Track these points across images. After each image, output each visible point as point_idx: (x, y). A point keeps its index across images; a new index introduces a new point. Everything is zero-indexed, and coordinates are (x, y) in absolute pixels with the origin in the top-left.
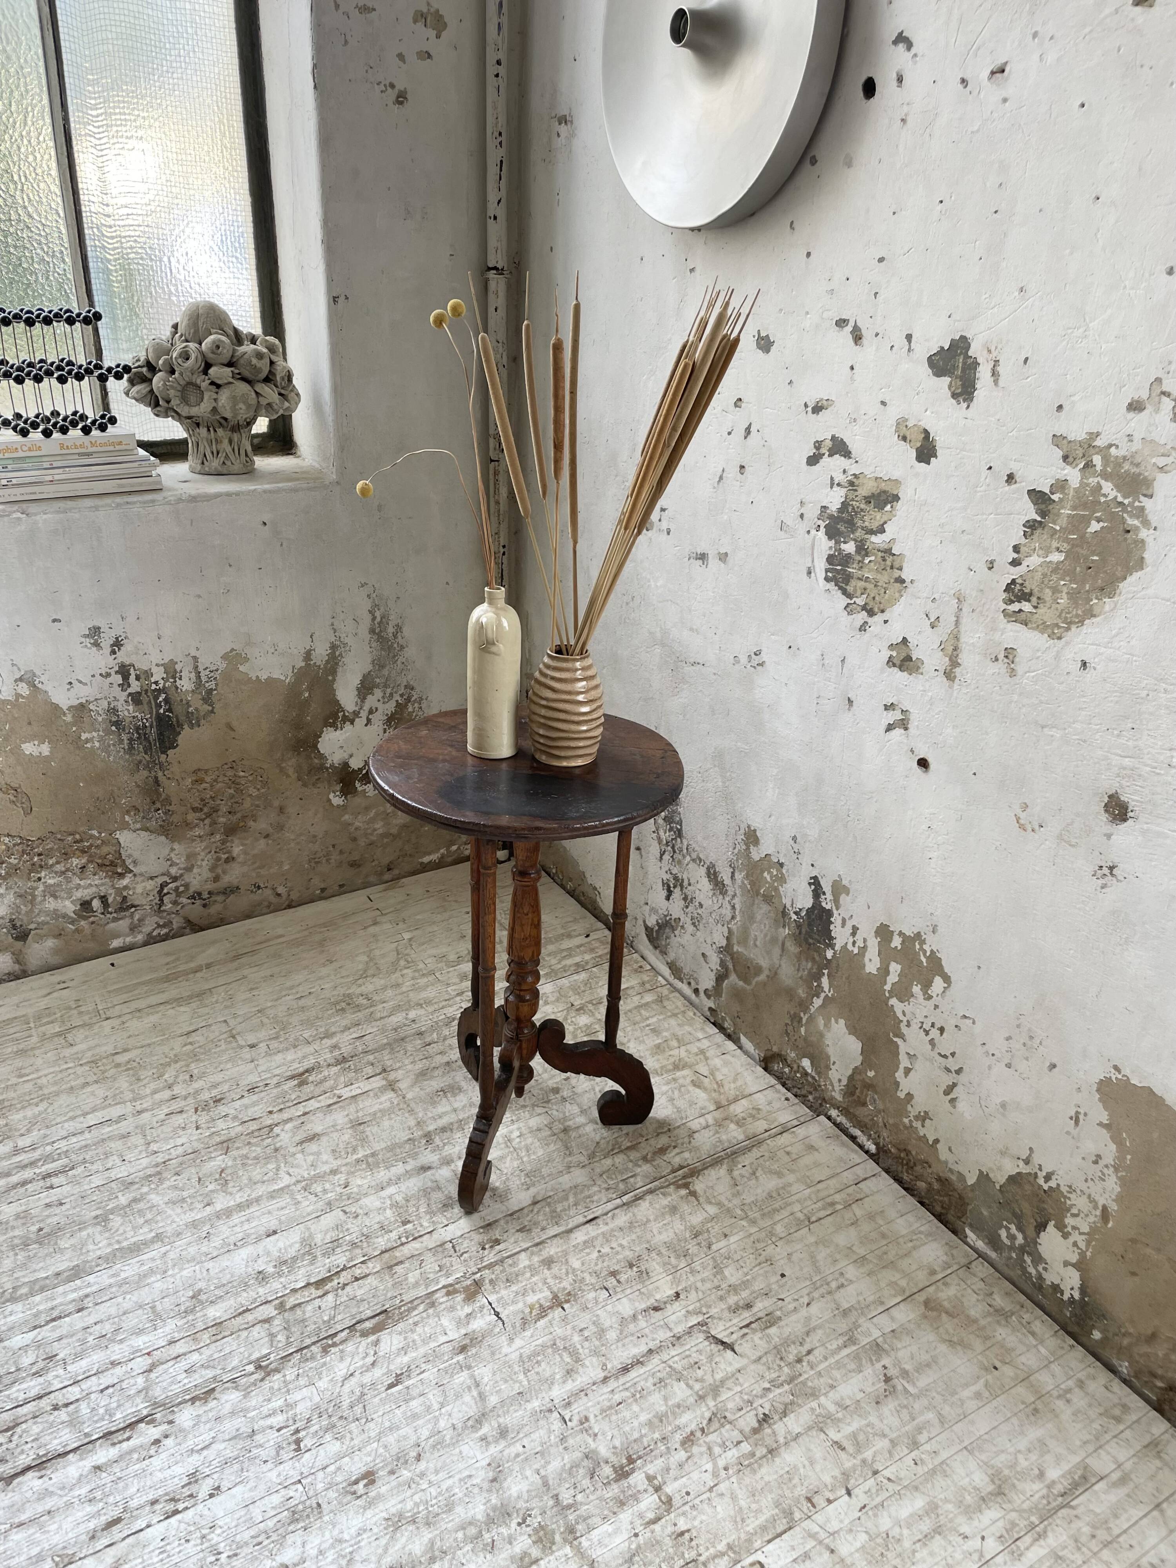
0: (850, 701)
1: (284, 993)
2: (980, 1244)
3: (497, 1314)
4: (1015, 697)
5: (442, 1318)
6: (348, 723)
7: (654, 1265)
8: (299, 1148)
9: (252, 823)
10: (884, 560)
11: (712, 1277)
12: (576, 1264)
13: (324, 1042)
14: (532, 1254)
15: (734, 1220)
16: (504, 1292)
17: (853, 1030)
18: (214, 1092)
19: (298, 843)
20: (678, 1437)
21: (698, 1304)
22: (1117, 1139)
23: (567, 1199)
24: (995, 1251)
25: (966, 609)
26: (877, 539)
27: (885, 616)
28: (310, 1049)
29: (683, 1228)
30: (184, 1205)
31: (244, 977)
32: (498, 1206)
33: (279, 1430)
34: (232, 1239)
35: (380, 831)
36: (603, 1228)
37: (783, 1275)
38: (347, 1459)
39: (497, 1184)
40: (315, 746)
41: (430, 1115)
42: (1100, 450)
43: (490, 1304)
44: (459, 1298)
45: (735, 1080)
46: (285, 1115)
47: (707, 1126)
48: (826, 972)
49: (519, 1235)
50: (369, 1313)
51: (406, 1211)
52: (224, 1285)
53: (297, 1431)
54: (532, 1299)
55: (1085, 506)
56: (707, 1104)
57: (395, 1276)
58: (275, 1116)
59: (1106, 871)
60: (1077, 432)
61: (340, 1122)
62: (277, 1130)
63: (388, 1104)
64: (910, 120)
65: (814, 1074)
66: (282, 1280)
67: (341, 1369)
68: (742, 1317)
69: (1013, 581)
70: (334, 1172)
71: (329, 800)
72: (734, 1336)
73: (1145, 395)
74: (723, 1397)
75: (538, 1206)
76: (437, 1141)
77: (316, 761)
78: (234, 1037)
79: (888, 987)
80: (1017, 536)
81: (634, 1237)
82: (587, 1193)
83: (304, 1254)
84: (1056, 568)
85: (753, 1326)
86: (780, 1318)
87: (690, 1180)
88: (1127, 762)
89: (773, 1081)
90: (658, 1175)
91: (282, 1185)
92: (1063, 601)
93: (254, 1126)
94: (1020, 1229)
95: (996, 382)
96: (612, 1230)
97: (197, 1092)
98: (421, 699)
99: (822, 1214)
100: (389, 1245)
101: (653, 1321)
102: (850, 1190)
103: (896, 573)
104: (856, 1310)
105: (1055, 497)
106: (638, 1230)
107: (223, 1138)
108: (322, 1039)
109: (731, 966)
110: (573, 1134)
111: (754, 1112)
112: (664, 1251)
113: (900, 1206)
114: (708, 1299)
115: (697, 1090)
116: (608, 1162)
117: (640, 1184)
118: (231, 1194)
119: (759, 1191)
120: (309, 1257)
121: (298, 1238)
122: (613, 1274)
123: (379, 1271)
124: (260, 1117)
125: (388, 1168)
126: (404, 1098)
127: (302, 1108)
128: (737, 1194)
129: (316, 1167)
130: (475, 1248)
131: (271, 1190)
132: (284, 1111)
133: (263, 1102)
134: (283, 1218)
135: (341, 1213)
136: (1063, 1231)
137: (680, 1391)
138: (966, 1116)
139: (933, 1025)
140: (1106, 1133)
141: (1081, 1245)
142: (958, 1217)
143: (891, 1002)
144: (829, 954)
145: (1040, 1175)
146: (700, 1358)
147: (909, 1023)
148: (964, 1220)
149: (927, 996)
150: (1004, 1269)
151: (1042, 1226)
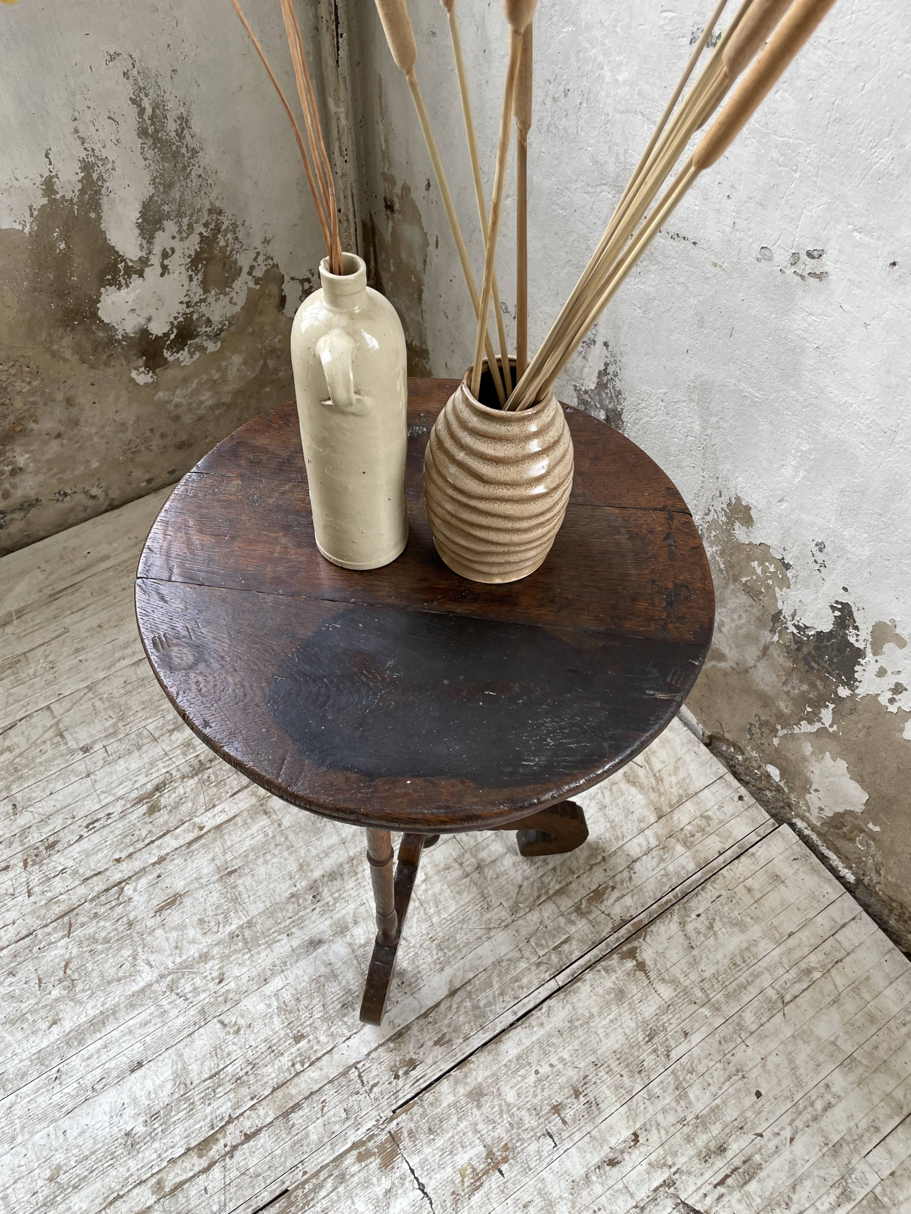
1: (118, 655)
3: (422, 1187)
5: (356, 1200)
6: (135, 276)
7: (605, 1090)
8: (158, 919)
9: (33, 425)
11: (673, 1104)
12: (510, 1096)
13: (174, 737)
14: (457, 1082)
15: (694, 1007)
16: (427, 1150)
17: (856, 775)
18: (46, 831)
19: (103, 437)
21: (661, 1151)
23: (491, 985)
28: (156, 751)
29: (633, 1025)
30: (25, 1025)
31: (66, 630)
32: (408, 1000)
34: (89, 1080)
35: (210, 402)
36: (540, 1033)
37: (758, 1094)
39: (405, 965)
40: (94, 315)
41: (314, 852)
43: (412, 1171)
44: (375, 1163)
45: (676, 769)
46: (136, 864)
47: (650, 850)
48: (831, 705)
49: (439, 1051)
50: (267, 1197)
51: (298, 1018)
54: (462, 1158)
56: (646, 812)
57: (294, 1133)
58: (124, 866)
61: (205, 871)
62: (128, 890)
63: (260, 837)
65: (782, 784)
66: (156, 1145)
68: (716, 1168)
70: (204, 957)
71: (132, 380)
72: (709, 1200)
75: (457, 998)
76: (326, 895)
77: (101, 334)
78: (61, 735)
81: (576, 1044)
82: (514, 973)
83: (178, 1100)
85: (729, 1181)
86: (759, 1167)
87: (636, 944)
89: (723, 770)
90: (597, 938)
91: (142, 984)
93: (99, 885)
96: (550, 1036)
97: (25, 830)
98: (235, 226)
99: (798, 988)
100: (282, 1078)
101: (610, 1182)
102: (827, 946)
104: (848, 1144)
106: (580, 1032)
107: (63, 907)
108: (171, 732)
110: (489, 873)
111: (703, 823)
112: (614, 1065)
113: (887, 967)
114: (672, 1141)
115: (633, 790)
116: (534, 917)
117: (577, 954)
118: (81, 1003)
119: (720, 956)
120: (186, 1105)
121: (170, 1072)
122: (557, 1109)
123: (272, 1122)
124: (107, 869)
125: (269, 945)
126: (280, 825)
127: (155, 851)
128: (694, 963)
129: (181, 949)
130: (386, 1077)
131: (130, 993)
132: (134, 856)
133: (107, 843)
134: (148, 1039)
135: (219, 1026)
144: (843, 692)
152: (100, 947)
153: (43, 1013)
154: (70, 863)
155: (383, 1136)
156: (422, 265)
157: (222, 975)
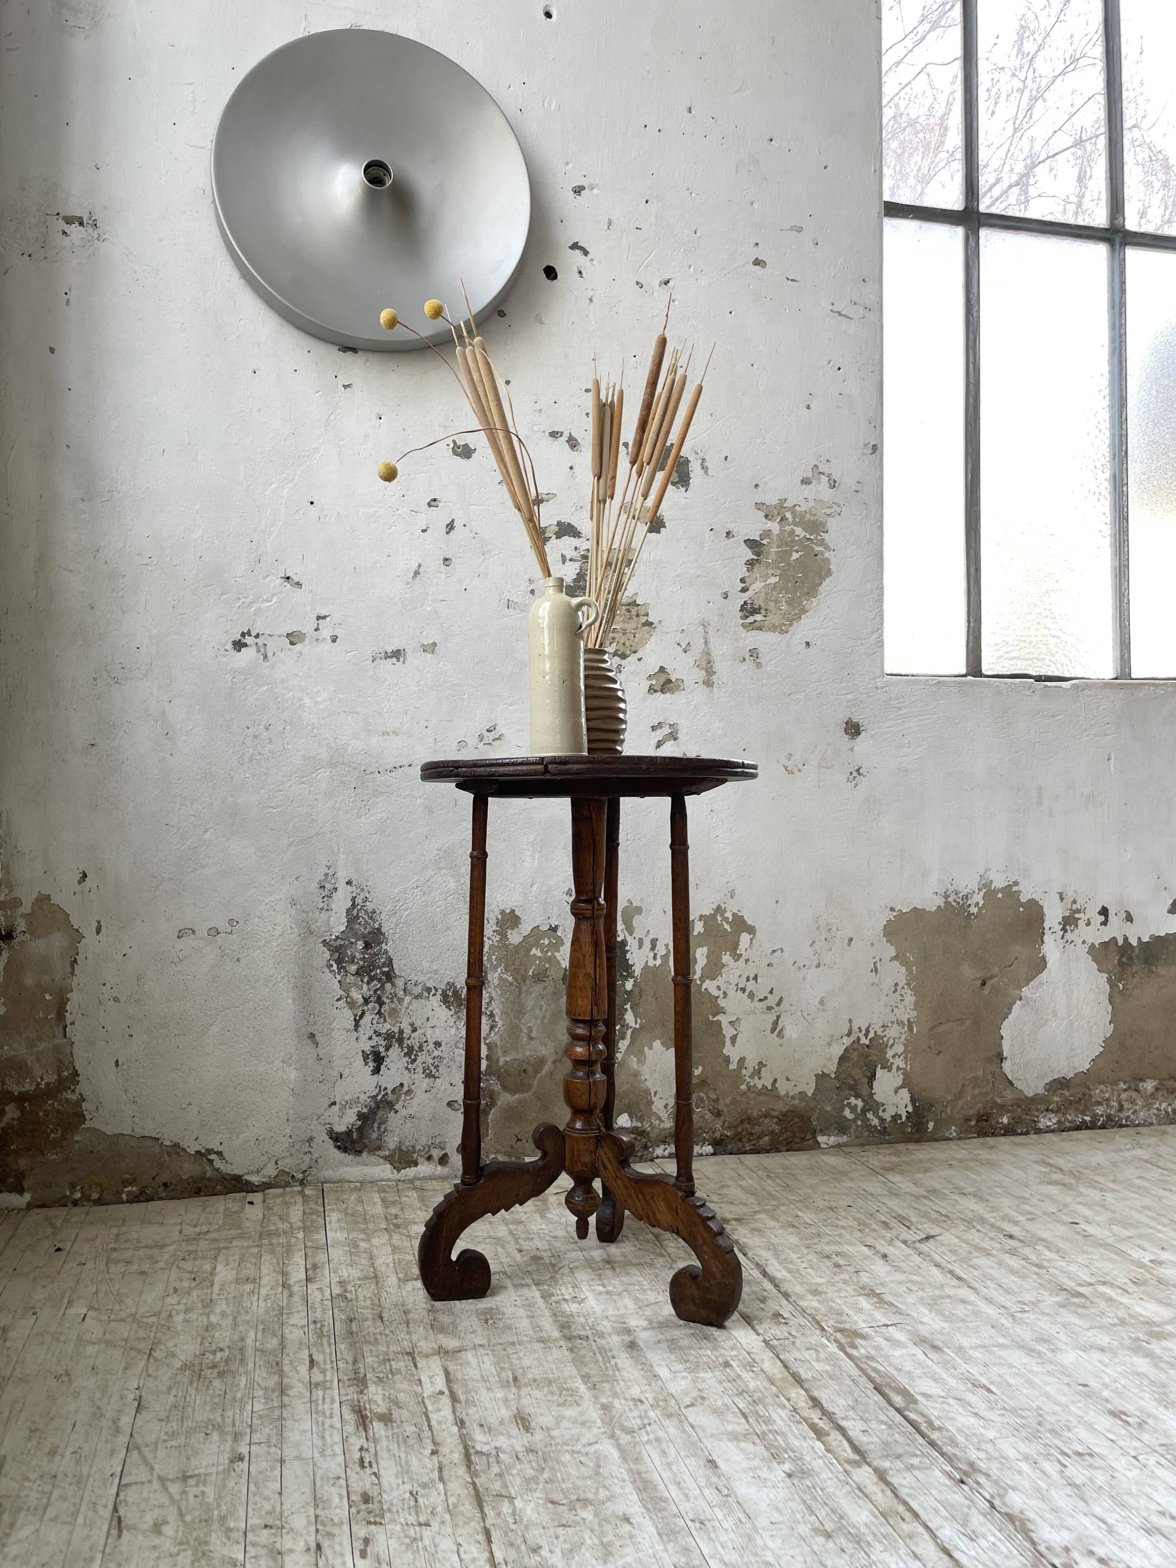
2: (832, 1140)
3: (886, 1324)
4: (764, 682)
7: (827, 1248)
10: (630, 611)
11: (847, 1230)
15: (778, 1210)
20: (1035, 1269)
21: (881, 1240)
22: (905, 963)
24: (845, 1134)
25: (711, 631)
27: (638, 655)
29: (782, 1231)
33: (1065, 1466)
36: (772, 1261)
37: (849, 1206)
38: (1096, 1426)
42: (789, 509)
43: (871, 1326)
44: (860, 1340)
48: (628, 1006)
50: (878, 1398)
52: (810, 1508)
53: (1064, 1454)
55: (786, 544)
59: (855, 774)
60: (771, 499)
64: (595, 299)
65: (635, 1124)
66: (808, 1458)
67: (965, 1420)
69: (745, 603)
70: (606, 1408)
73: (809, 475)
79: (698, 975)
80: (742, 571)
84: (774, 587)
88: (850, 697)
91: (614, 1450)
92: (784, 607)
94: (857, 1097)
95: (706, 473)
99: (778, 1181)
100: (763, 1378)
103: (644, 619)
105: (764, 542)
109: (497, 1088)
112: (810, 1242)
114: (874, 1236)
118: (612, 1497)
120: (771, 1436)
121: (729, 1444)
122: (837, 1266)
123: (806, 1390)
124: (439, 1462)
125: (617, 1368)
126: (480, 1346)
127: (444, 1426)
128: (744, 1204)
129: (587, 1421)
130: (784, 1328)
131: (619, 1461)
132: (438, 1440)
133: (403, 1455)
134: (682, 1453)
135: (691, 1409)
136: (887, 1067)
137: (982, 1261)
138: (794, 1036)
139: (748, 980)
140: (896, 963)
141: (902, 1065)
142: (803, 1139)
143: (704, 986)
144: (629, 985)
145: (861, 1035)
146: (943, 1249)
147: (725, 994)
148: (809, 1136)
149: (737, 957)
150: (857, 1141)
151: (872, 1077)
152: (546, 1475)
153: (608, 1528)
154: (408, 1487)
156: (68, 969)
157: (633, 1400)
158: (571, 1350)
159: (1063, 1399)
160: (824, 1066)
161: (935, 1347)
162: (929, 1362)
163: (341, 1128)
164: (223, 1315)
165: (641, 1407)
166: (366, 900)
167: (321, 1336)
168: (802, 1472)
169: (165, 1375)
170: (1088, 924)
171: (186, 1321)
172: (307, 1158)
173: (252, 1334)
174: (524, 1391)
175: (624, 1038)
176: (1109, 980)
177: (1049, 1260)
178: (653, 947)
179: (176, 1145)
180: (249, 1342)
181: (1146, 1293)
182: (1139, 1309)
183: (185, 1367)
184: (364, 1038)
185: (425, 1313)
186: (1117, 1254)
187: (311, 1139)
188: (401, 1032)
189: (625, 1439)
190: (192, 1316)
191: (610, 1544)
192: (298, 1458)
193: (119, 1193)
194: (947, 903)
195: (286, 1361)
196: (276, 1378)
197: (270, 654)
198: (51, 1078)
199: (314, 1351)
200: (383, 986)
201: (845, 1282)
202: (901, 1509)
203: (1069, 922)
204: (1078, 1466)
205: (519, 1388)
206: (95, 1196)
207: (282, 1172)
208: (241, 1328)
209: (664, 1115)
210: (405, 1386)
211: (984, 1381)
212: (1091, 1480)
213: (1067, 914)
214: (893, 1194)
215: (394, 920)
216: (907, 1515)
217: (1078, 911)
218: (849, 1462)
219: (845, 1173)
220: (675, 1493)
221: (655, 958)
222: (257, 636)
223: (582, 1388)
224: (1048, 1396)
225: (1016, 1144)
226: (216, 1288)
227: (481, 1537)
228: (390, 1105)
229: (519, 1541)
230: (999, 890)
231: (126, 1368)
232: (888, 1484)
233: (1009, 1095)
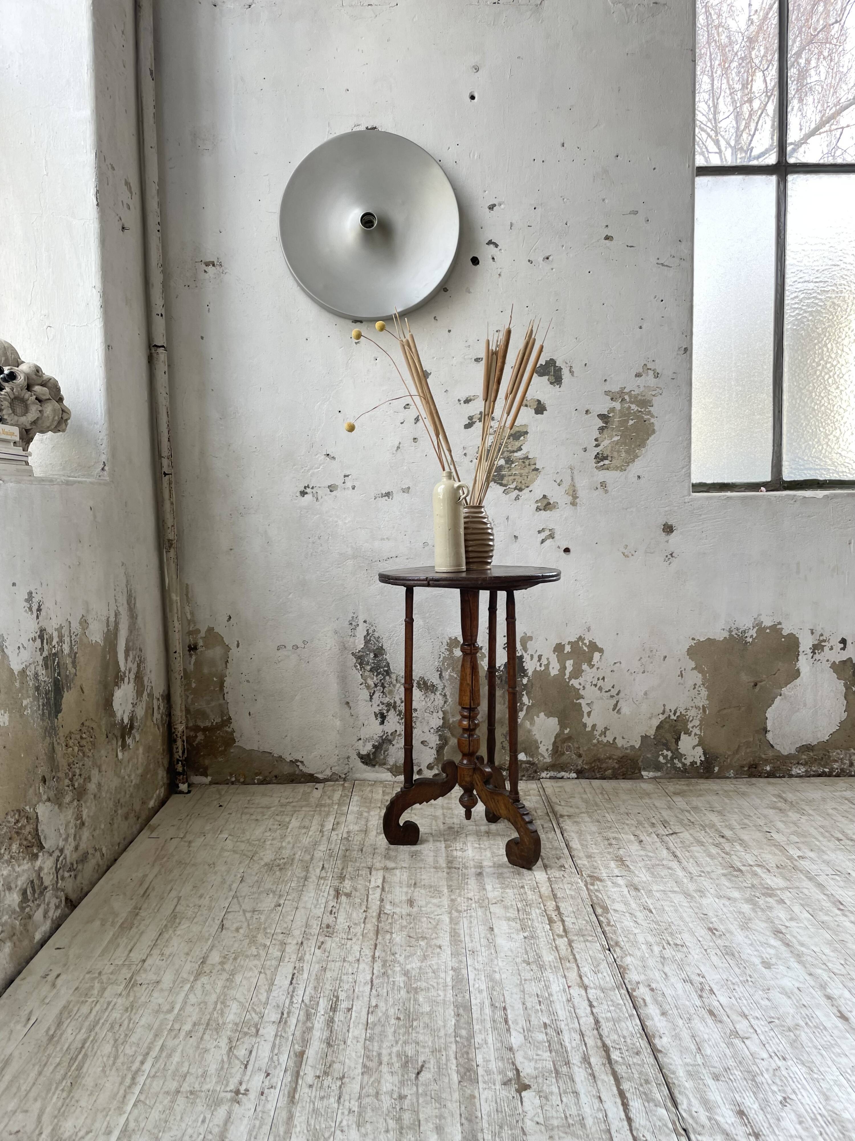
0: (516, 537)
1: (226, 886)
2: (651, 774)
4: (610, 501)
6: (122, 682)
7: (611, 835)
9: (89, 785)
10: (524, 462)
11: (629, 826)
12: (596, 851)
15: (595, 812)
17: (549, 715)
18: (315, 927)
19: (106, 802)
20: (723, 855)
21: (644, 833)
22: (701, 671)
24: (659, 771)
25: (576, 472)
26: (519, 454)
27: (530, 489)
28: (312, 886)
29: (591, 824)
30: (431, 956)
33: (665, 949)
34: (484, 944)
36: (576, 840)
37: (638, 813)
38: (696, 934)
40: (112, 705)
42: (627, 393)
43: (608, 876)
44: (598, 882)
48: (524, 693)
50: (590, 909)
52: (527, 952)
53: (669, 943)
55: (625, 415)
57: (566, 897)
59: (669, 556)
60: (615, 388)
61: (404, 890)
63: (405, 873)
64: (502, 274)
65: (528, 759)
66: (539, 932)
67: (628, 924)
68: (659, 826)
69: (598, 453)
71: (117, 755)
72: (670, 831)
73: (641, 370)
74: (704, 840)
77: (113, 718)
79: (567, 677)
80: (596, 434)
81: (587, 834)
84: (617, 443)
85: (666, 826)
86: (665, 820)
87: (558, 814)
88: (667, 509)
90: (548, 820)
91: (447, 919)
92: (623, 455)
94: (668, 750)
95: (573, 375)
96: (578, 838)
97: (306, 933)
99: (606, 796)
100: (537, 895)
101: (648, 844)
102: (596, 788)
103: (533, 467)
105: (610, 415)
106: (583, 833)
109: (449, 735)
112: (603, 831)
114: (642, 830)
118: (437, 938)
119: (579, 803)
120: (526, 920)
121: (504, 922)
122: (610, 844)
123: (556, 903)
124: (366, 916)
125: (467, 884)
126: (405, 867)
127: (374, 901)
128: (578, 808)
129: (441, 905)
130: (562, 873)
131: (448, 923)
132: (369, 906)
133: (351, 911)
134: (480, 924)
135: (494, 905)
136: (688, 733)
137: (696, 849)
138: (628, 713)
139: (598, 679)
140: (695, 672)
141: (698, 732)
142: (633, 773)
143: (571, 683)
144: (525, 681)
145: (672, 714)
146: (678, 840)
147: (584, 688)
148: (637, 771)
149: (592, 666)
150: (667, 776)
151: (678, 739)
152: (411, 926)
153: (430, 949)
154: (348, 924)
155: (588, 879)
156: (224, 666)
157: (468, 898)
158: (448, 873)
159: (688, 919)
160: (646, 731)
161: (637, 889)
162: (628, 896)
163: (364, 752)
164: (289, 843)
165: (470, 901)
166: (374, 631)
167: (331, 856)
168: (532, 937)
169: (256, 867)
170: (831, 649)
171: (271, 844)
172: (347, 766)
173: (299, 853)
174: (417, 889)
175: (522, 711)
176: (845, 685)
177: (738, 851)
178: (539, 660)
179: (280, 757)
180: (297, 856)
181: (781, 873)
182: (769, 881)
183: (266, 865)
184: (375, 705)
185: (383, 850)
186: (781, 851)
187: (348, 757)
188: (395, 703)
189: (455, 914)
190: (274, 842)
191: (428, 956)
192: (304, 908)
193: (254, 779)
194: (731, 636)
195: (311, 866)
196: (304, 873)
197: (319, 498)
198: (218, 720)
199: (325, 863)
200: (384, 678)
201: (609, 853)
202: (571, 957)
203: (817, 648)
204: (671, 950)
205: (415, 888)
206: (242, 780)
207: (334, 774)
208: (295, 850)
209: (546, 755)
210: (362, 882)
211: (651, 907)
212: (673, 957)
213: (816, 643)
214: (670, 808)
215: (389, 642)
216: (572, 960)
217: (824, 641)
218: (558, 935)
219: (648, 794)
220: (467, 939)
221: (540, 666)
222: (313, 488)
223: (446, 891)
224: (681, 918)
225: (769, 783)
226: (289, 830)
227: (373, 947)
228: (390, 742)
229: (388, 950)
230: (767, 628)
231: (240, 863)
232: (571, 946)
233: (770, 753)
